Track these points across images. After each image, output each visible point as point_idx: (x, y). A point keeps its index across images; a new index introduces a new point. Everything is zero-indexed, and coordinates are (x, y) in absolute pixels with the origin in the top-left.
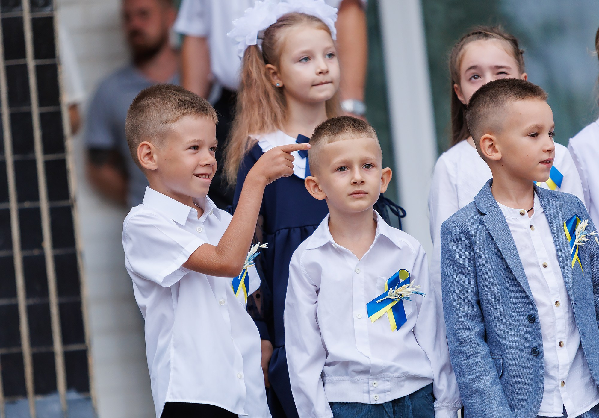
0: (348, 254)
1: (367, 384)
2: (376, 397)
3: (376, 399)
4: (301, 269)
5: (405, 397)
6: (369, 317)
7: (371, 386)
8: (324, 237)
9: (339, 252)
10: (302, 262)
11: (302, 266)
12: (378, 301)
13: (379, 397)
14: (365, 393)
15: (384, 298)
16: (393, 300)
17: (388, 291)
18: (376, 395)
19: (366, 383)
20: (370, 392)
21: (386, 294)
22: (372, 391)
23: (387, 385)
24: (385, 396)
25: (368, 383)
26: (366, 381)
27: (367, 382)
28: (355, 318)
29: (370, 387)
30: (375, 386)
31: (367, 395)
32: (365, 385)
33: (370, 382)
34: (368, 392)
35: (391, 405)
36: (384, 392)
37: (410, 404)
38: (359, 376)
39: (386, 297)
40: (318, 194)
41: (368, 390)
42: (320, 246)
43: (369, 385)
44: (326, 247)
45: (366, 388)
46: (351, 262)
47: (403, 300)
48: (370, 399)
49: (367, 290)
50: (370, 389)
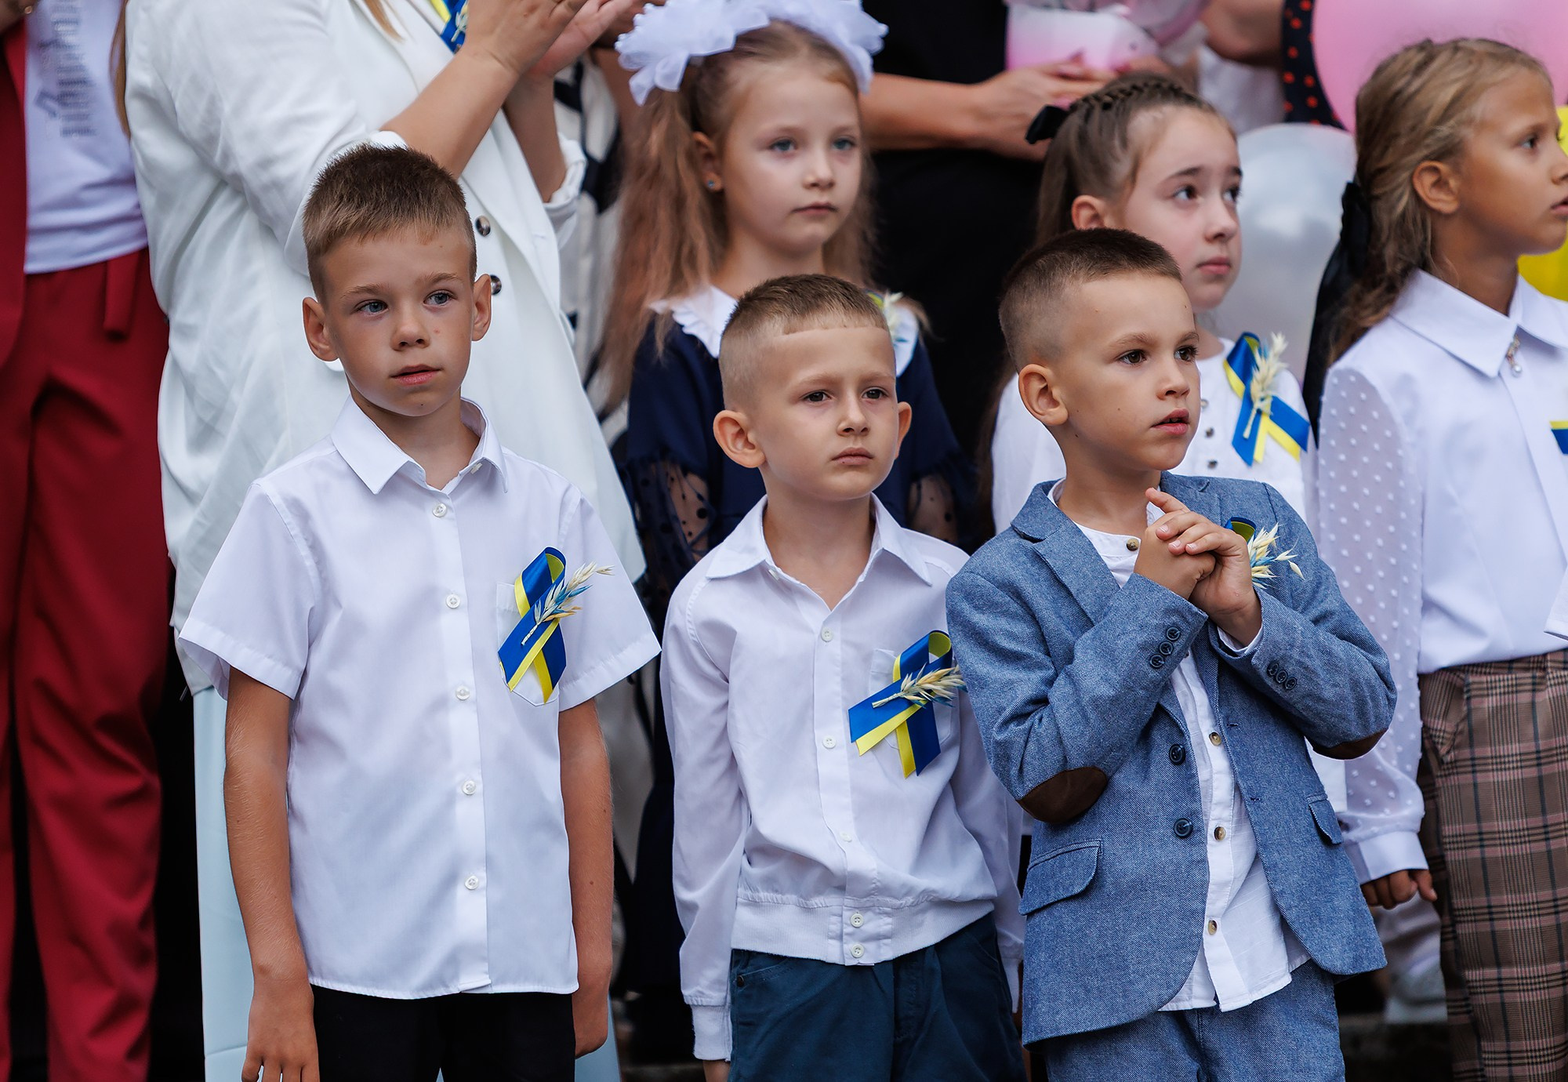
0: (803, 595)
1: (840, 918)
2: (858, 950)
3: (857, 955)
4: (688, 630)
5: (925, 949)
6: (853, 740)
7: (846, 924)
8: (751, 550)
9: (784, 589)
10: (690, 613)
11: (689, 622)
12: (875, 704)
13: (865, 948)
14: (832, 938)
15: (891, 698)
16: (910, 703)
17: (900, 682)
18: (858, 944)
19: (835, 915)
20: (844, 937)
21: (895, 687)
22: (847, 934)
23: (884, 924)
24: (879, 947)
25: (841, 916)
26: (836, 909)
27: (840, 913)
28: (820, 747)
29: (844, 925)
30: (857, 924)
31: (835, 943)
32: (834, 919)
33: (846, 914)
34: (840, 937)
35: (891, 966)
36: (877, 938)
37: (937, 965)
38: (822, 898)
39: (895, 696)
40: (746, 454)
41: (838, 932)
42: (740, 570)
43: (842, 922)
44: (753, 575)
45: (835, 928)
46: (813, 614)
47: (935, 705)
48: (842, 953)
49: (846, 681)
50: (844, 930)
